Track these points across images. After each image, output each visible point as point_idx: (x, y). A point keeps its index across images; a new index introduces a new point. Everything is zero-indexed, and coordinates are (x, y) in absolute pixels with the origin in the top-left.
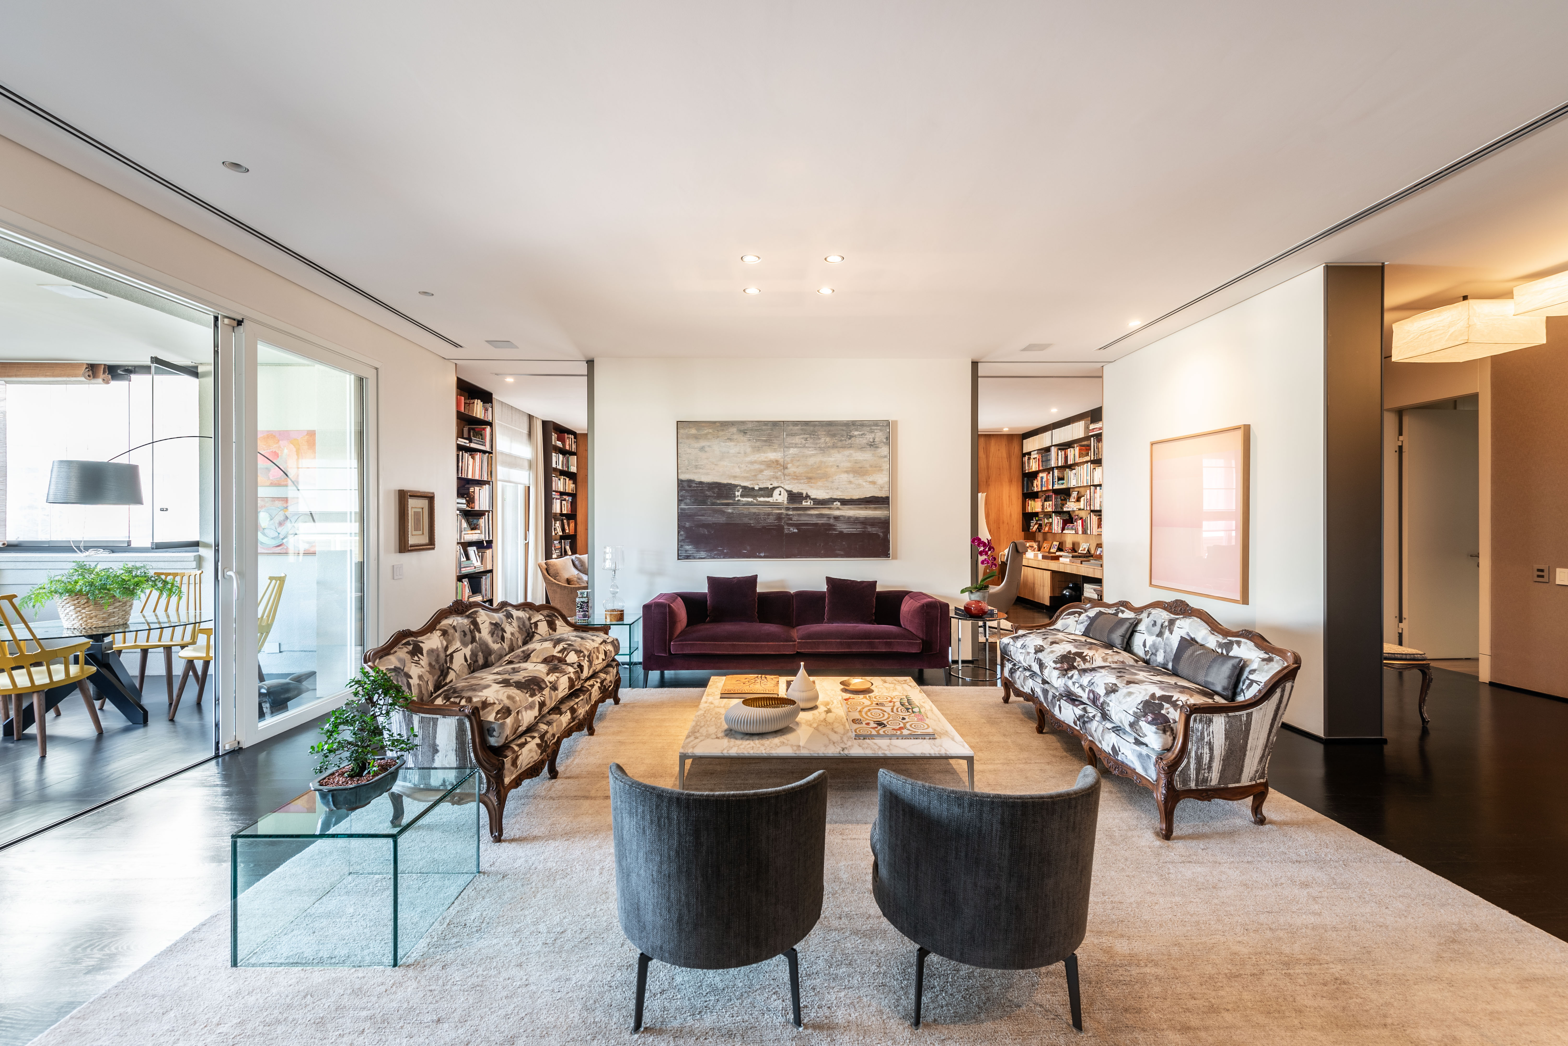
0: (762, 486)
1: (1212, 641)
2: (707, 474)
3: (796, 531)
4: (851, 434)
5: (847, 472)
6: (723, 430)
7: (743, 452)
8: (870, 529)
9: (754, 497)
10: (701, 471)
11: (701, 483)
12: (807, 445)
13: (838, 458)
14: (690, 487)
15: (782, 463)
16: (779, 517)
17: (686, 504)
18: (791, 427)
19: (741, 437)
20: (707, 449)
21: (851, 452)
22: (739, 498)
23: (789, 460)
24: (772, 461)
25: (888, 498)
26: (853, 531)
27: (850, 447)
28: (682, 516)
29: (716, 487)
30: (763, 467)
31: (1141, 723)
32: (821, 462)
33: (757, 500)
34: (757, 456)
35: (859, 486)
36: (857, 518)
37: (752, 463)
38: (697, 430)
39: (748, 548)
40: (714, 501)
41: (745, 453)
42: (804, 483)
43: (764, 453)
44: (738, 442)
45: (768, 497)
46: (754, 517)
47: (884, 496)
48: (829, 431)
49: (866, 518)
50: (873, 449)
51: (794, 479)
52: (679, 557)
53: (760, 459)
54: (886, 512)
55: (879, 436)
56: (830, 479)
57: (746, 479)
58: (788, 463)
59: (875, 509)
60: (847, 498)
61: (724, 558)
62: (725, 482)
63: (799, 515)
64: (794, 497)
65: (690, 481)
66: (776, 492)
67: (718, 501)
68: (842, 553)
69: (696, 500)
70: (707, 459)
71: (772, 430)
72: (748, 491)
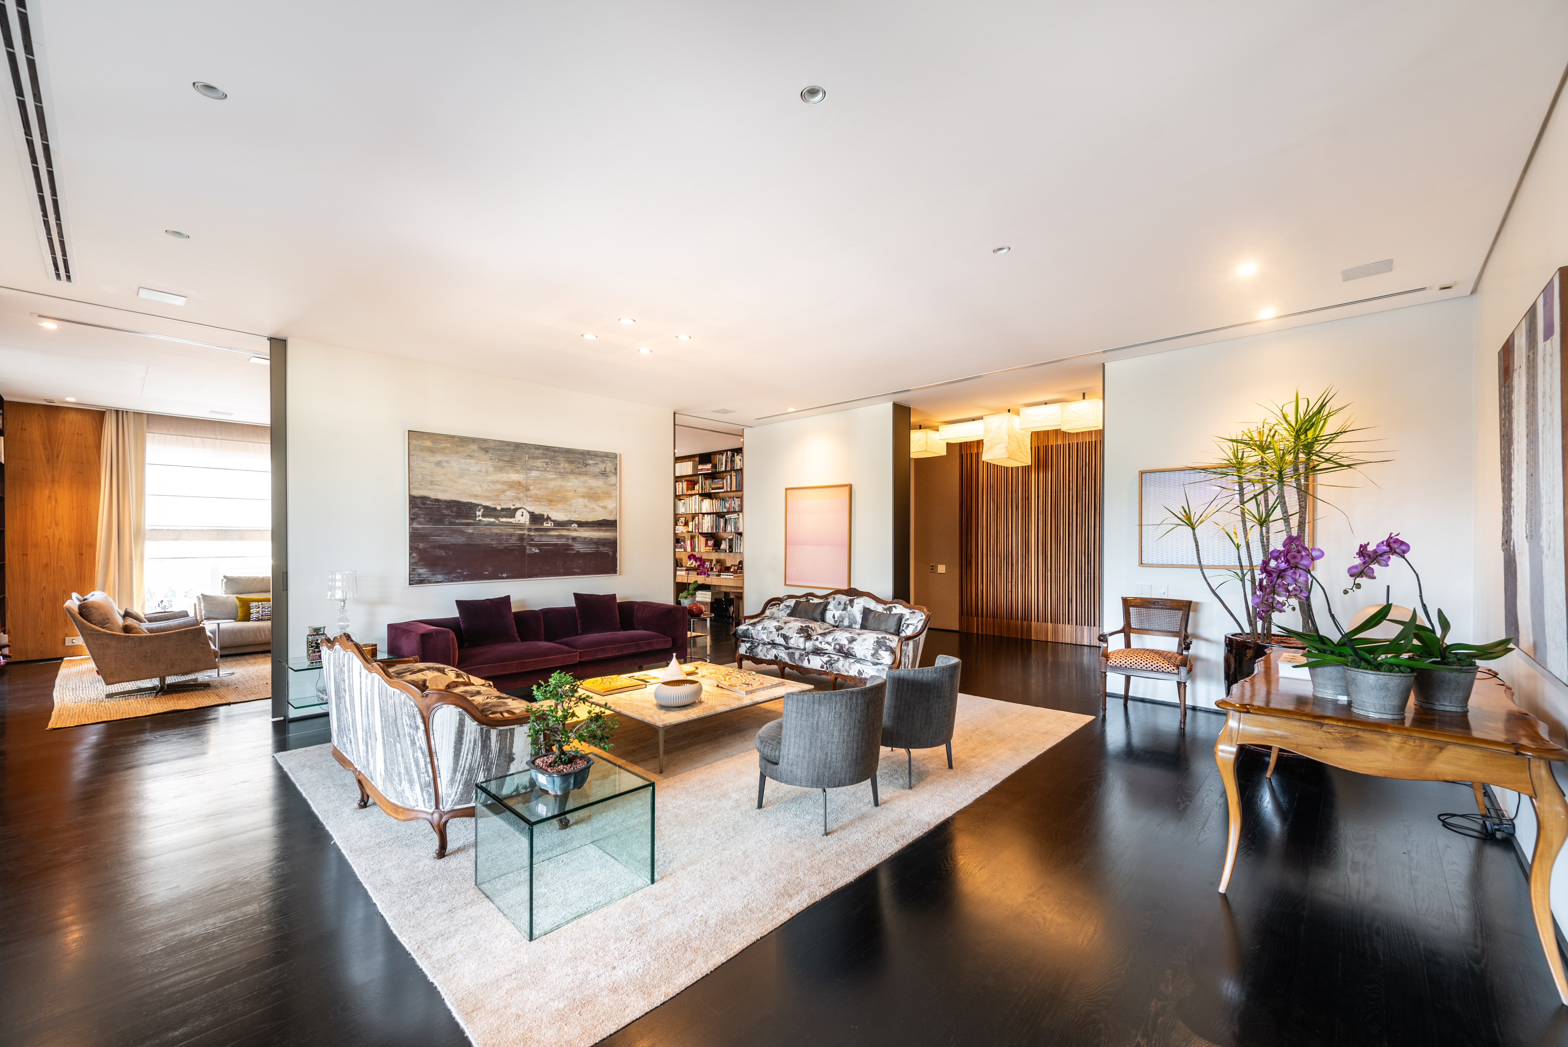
0: (504, 507)
1: (880, 608)
2: (445, 491)
3: (537, 551)
4: (587, 462)
5: (583, 497)
6: (462, 446)
7: (484, 470)
8: (602, 549)
9: (497, 517)
10: (437, 487)
11: (437, 500)
12: (547, 469)
13: (575, 483)
14: (424, 504)
15: (524, 485)
16: (521, 538)
17: (419, 523)
18: (533, 451)
19: (483, 456)
20: (444, 464)
21: (587, 478)
22: (480, 518)
23: (531, 482)
24: (514, 482)
25: (616, 521)
26: (588, 550)
27: (586, 474)
28: (414, 537)
29: (455, 506)
30: (505, 487)
31: (879, 652)
32: (561, 486)
33: (499, 520)
34: (500, 476)
35: (593, 510)
36: (591, 539)
37: (494, 482)
38: (432, 442)
39: (490, 569)
40: (452, 520)
41: (487, 472)
42: (545, 506)
43: (507, 473)
44: (479, 460)
45: (511, 518)
46: (496, 538)
47: (613, 519)
48: (568, 458)
49: (599, 539)
50: (605, 477)
51: (536, 501)
52: (412, 582)
53: (502, 479)
54: (614, 534)
55: (609, 466)
56: (569, 503)
57: (488, 498)
58: (530, 485)
59: (606, 531)
60: (583, 521)
61: (463, 581)
62: (465, 500)
63: (540, 536)
64: (536, 518)
65: (424, 499)
66: (519, 513)
67: (457, 521)
68: (579, 571)
69: (431, 518)
70: (445, 475)
71: (514, 451)
72: (489, 511)
